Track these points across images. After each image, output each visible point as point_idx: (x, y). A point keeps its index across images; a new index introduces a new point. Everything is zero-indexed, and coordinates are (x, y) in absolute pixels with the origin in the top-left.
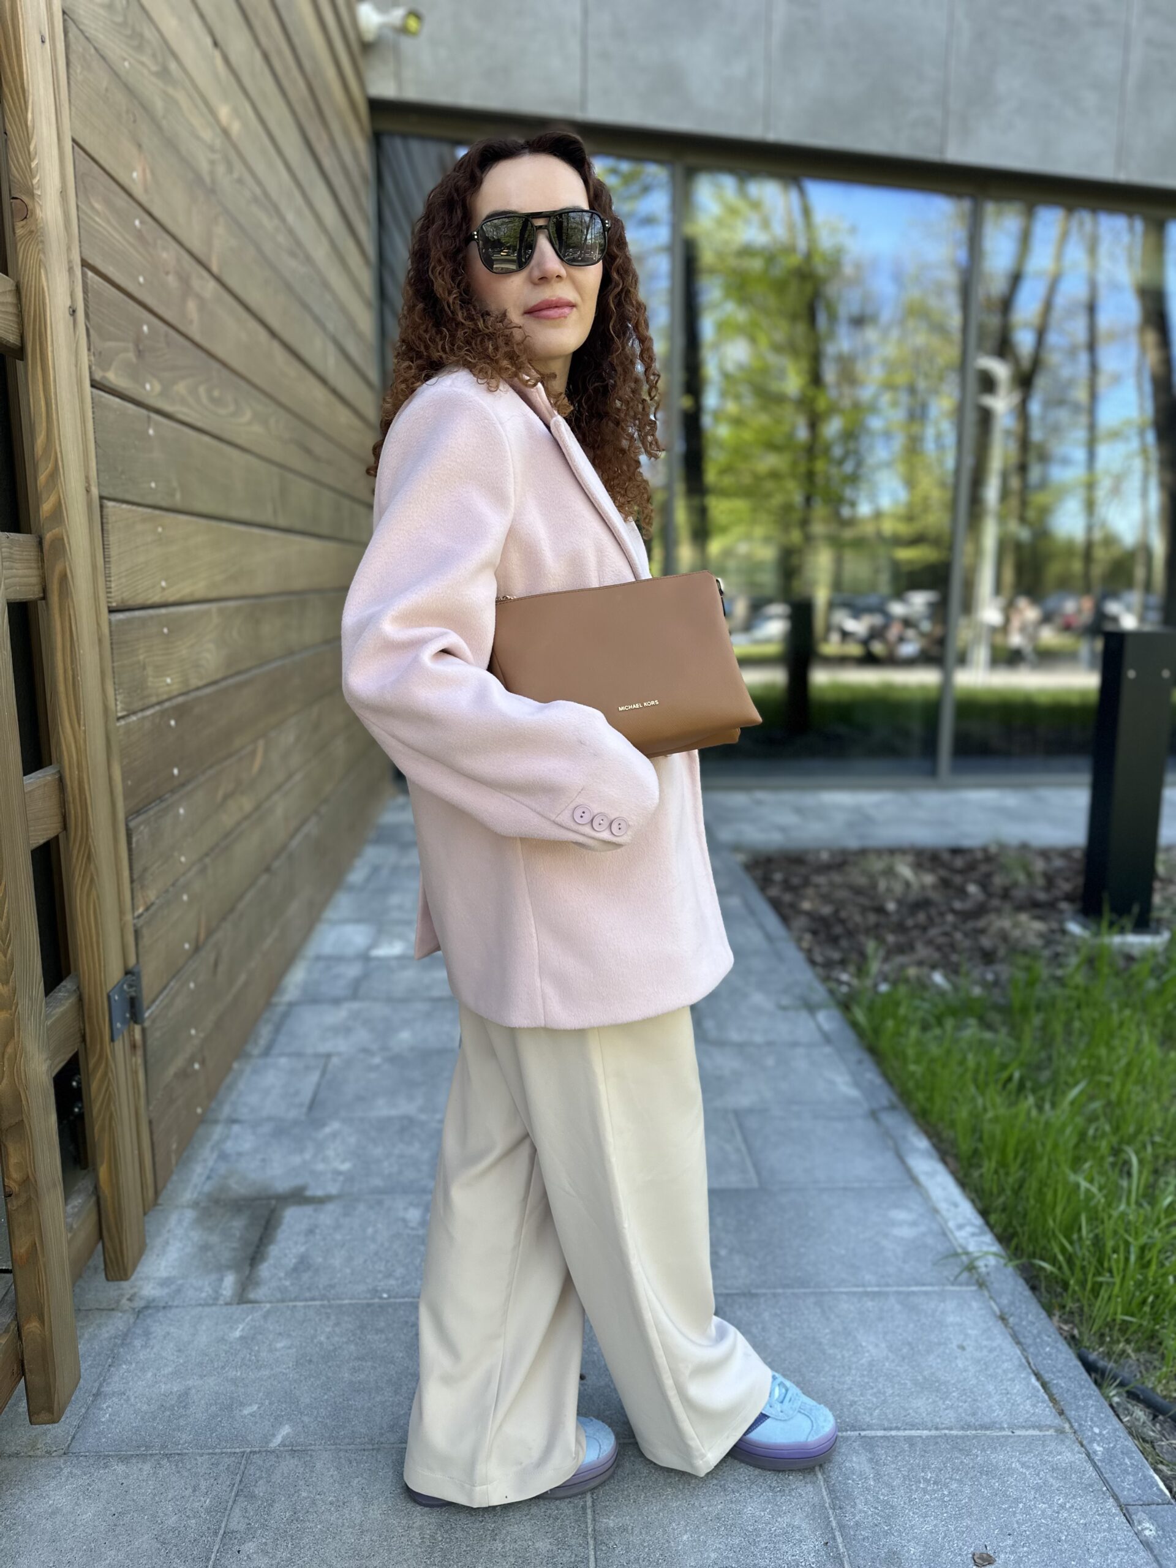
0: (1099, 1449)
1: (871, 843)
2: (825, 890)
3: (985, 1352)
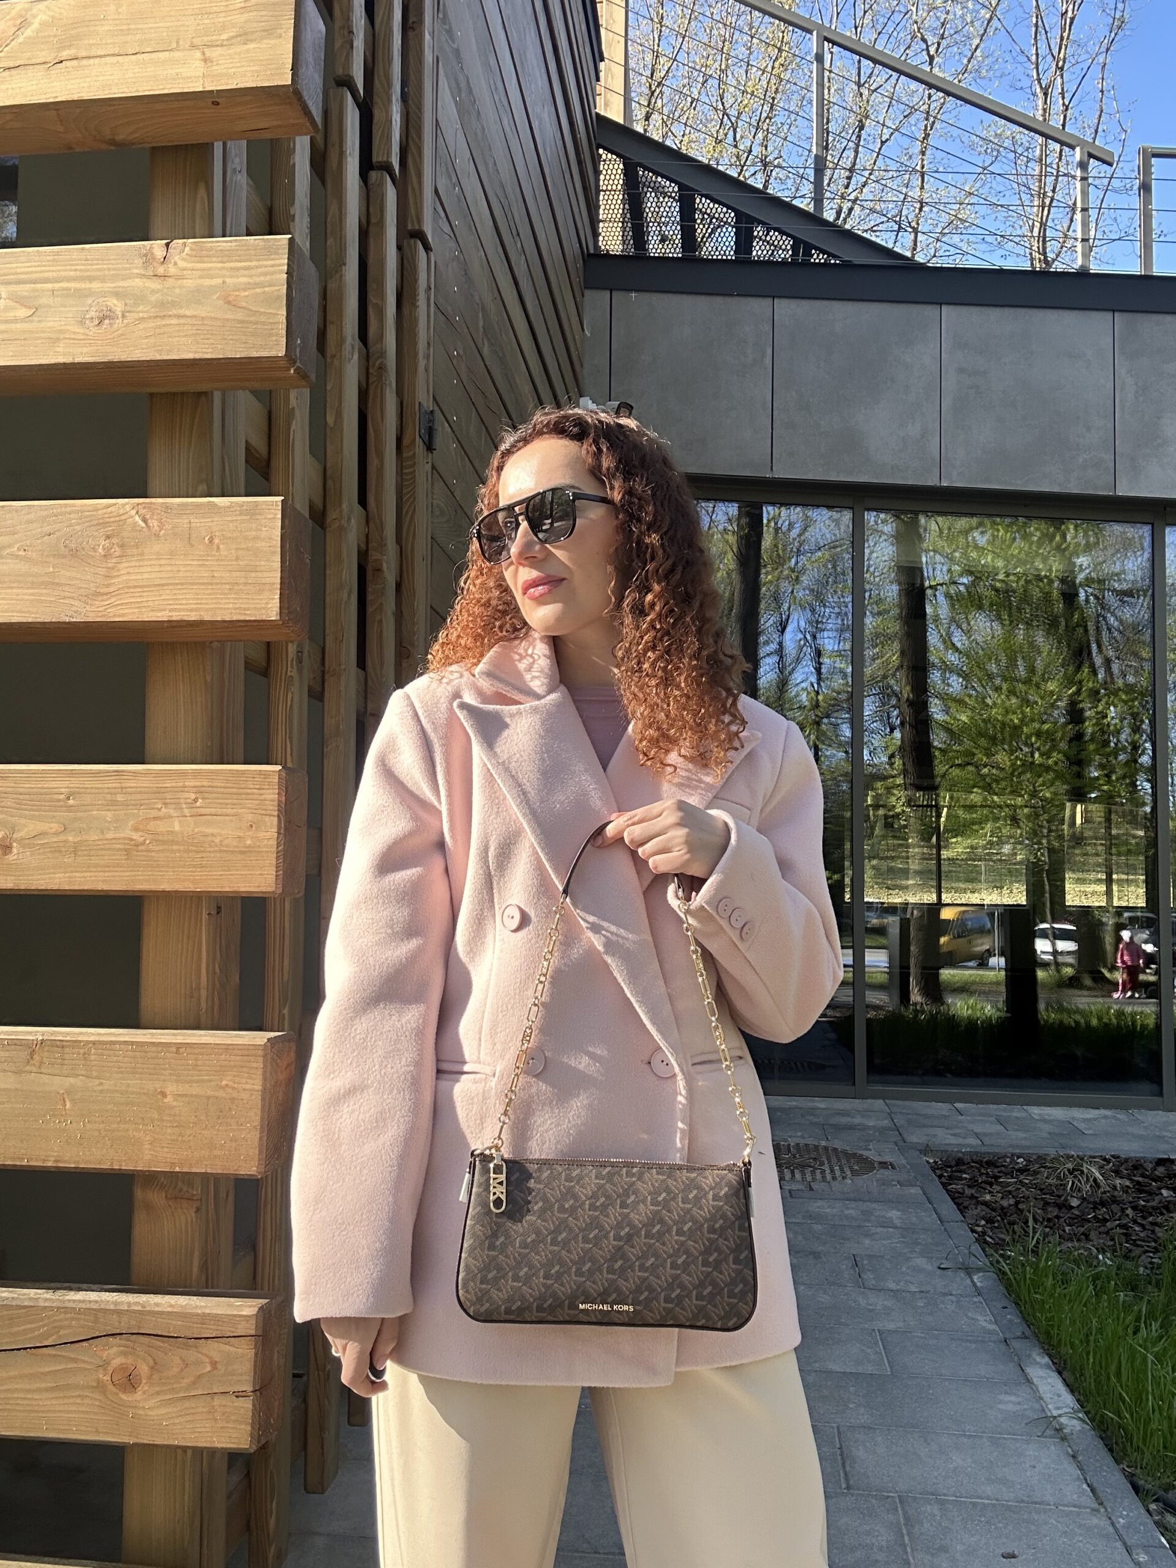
0: (1122, 1521)
1: (1067, 1152)
2: (1010, 1188)
3: (1051, 1470)
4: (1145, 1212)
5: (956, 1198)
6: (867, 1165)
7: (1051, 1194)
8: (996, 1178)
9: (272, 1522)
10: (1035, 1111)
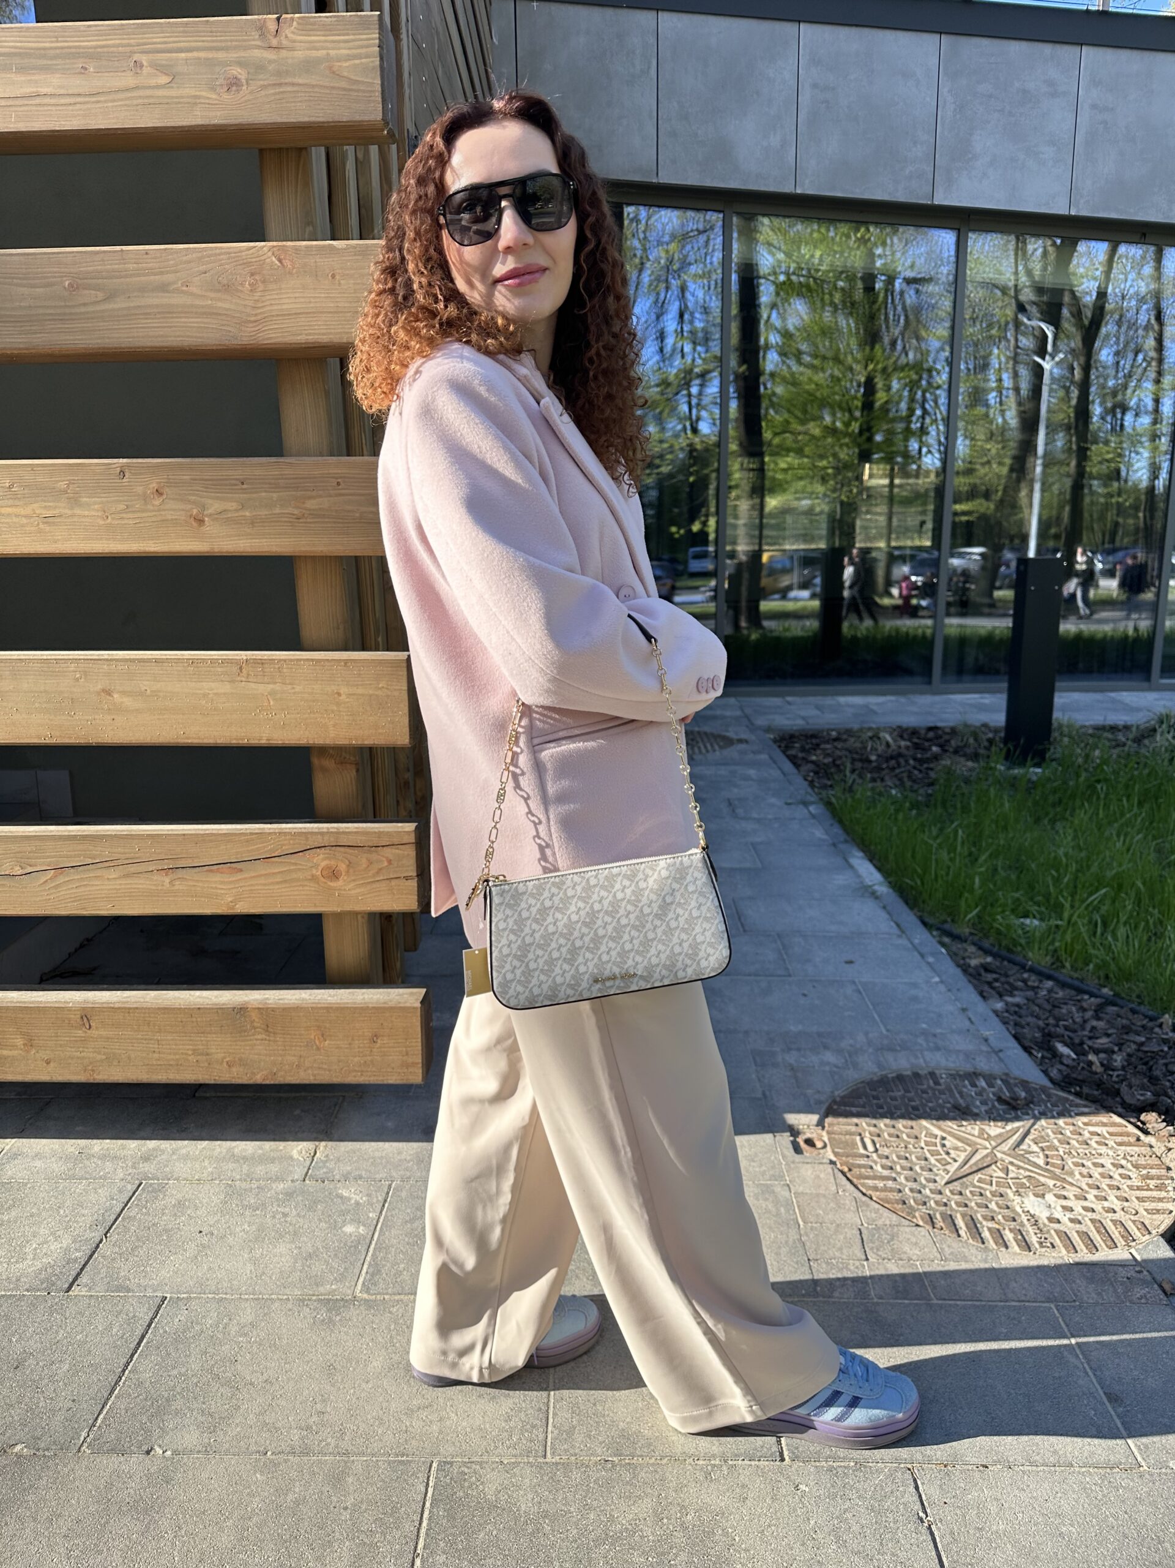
0: (916, 940)
1: (867, 725)
3: (870, 915)
4: (921, 761)
5: (793, 760)
6: (729, 742)
7: (857, 753)
8: (818, 745)
9: (398, 964)
10: (842, 700)
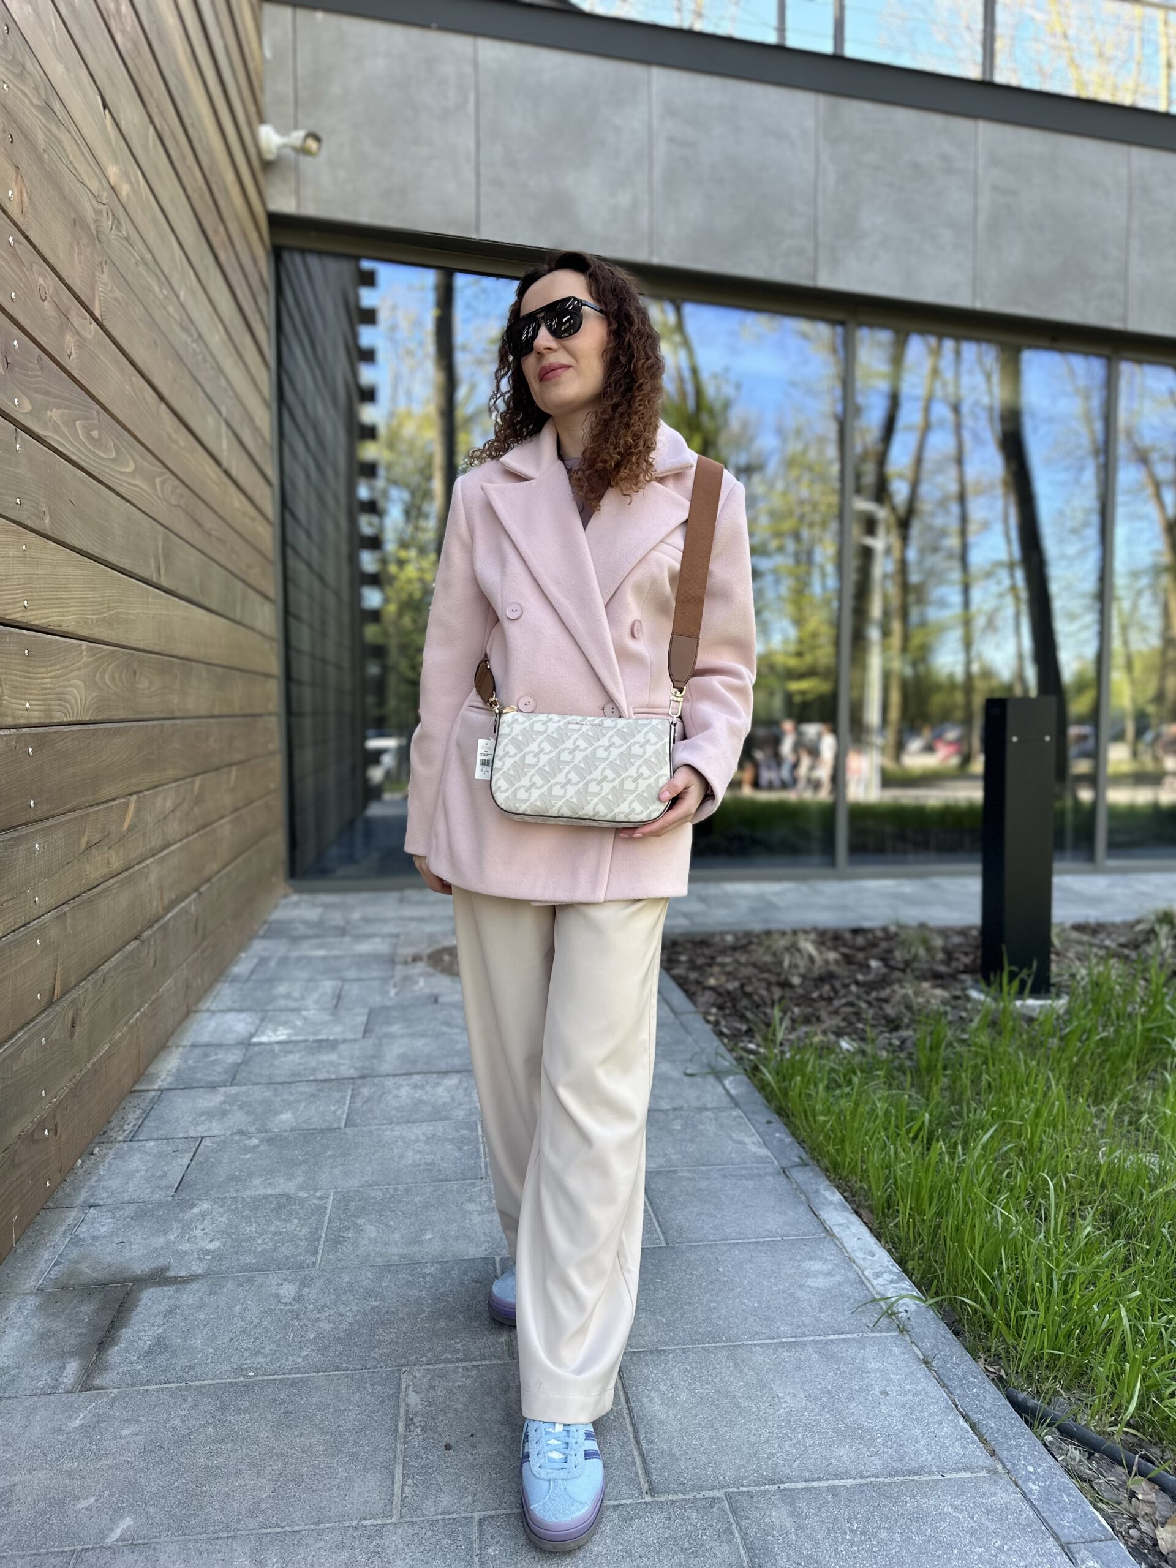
0: (1034, 1487)
1: (773, 926)
2: (729, 969)
3: (910, 1396)
5: (682, 984)
7: (769, 971)
